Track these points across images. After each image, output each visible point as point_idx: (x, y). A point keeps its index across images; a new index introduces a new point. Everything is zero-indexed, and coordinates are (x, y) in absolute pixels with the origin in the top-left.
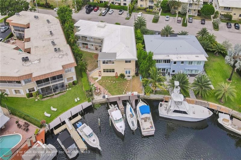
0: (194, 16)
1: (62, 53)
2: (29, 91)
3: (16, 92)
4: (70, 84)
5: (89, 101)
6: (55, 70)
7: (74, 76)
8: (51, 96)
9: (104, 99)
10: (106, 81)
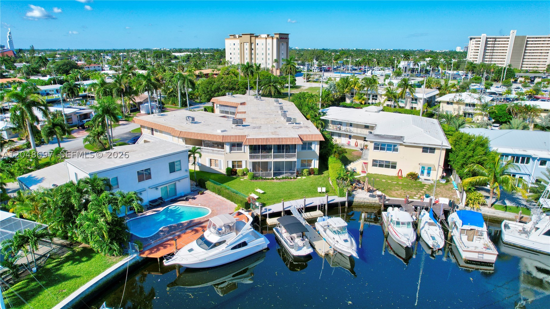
1: (297, 125)
2: (233, 166)
3: (211, 164)
4: (305, 171)
5: (342, 195)
6: (286, 137)
7: (314, 158)
8: (268, 179)
9: (371, 198)
10: (377, 179)
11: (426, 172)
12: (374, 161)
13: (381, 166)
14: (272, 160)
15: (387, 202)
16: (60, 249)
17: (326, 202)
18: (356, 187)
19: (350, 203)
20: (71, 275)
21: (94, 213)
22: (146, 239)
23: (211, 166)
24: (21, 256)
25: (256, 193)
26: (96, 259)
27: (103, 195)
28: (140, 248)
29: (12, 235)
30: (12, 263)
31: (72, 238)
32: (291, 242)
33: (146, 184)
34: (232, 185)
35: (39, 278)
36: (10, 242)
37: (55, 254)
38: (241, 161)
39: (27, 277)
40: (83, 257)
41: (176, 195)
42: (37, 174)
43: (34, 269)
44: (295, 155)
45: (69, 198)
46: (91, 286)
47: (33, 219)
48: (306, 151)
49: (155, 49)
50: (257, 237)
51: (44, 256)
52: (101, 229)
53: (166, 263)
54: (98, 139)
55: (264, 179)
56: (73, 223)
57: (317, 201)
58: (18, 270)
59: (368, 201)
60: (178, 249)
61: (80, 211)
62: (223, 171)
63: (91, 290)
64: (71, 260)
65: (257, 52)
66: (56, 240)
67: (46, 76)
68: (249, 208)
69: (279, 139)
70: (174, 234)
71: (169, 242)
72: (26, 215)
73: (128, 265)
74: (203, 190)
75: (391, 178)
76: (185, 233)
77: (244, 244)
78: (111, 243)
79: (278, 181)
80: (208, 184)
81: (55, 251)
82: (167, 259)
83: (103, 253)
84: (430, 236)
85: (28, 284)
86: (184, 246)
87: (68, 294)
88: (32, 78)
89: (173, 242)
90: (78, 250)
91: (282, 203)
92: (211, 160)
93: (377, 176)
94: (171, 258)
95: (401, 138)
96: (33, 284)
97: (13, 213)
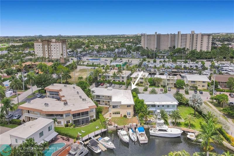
0: (172, 87)
1: (86, 101)
2: (67, 123)
5: (105, 128)
6: (85, 108)
7: (94, 115)
8: (80, 126)
11: (129, 115)
12: (113, 112)
13: (115, 114)
14: (81, 118)
17: (101, 132)
23: (58, 124)
38: (70, 120)
48: (92, 112)
65: (52, 49)
75: (118, 118)
79: (83, 126)
91: (88, 135)
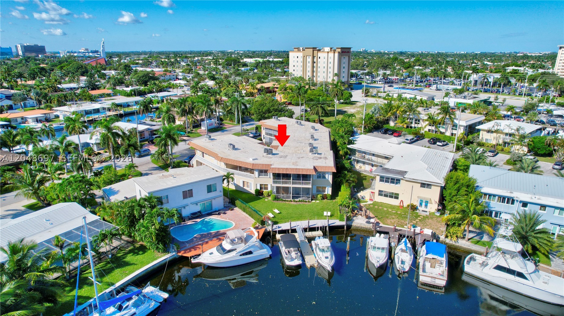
1: (319, 156)
2: (261, 188)
3: (244, 185)
4: (319, 196)
5: (342, 220)
6: (303, 168)
7: (328, 186)
8: (287, 201)
9: (367, 224)
10: (380, 208)
11: (424, 204)
12: (380, 191)
13: (386, 196)
14: (291, 186)
15: (378, 229)
16: (126, 244)
17: (327, 225)
18: (356, 214)
19: (349, 227)
20: (132, 262)
21: (148, 222)
22: (183, 243)
23: (244, 186)
24: (102, 247)
25: (273, 213)
26: (148, 254)
27: (155, 210)
28: (177, 248)
29: (98, 232)
30: (97, 251)
31: (134, 237)
32: (287, 255)
33: (189, 200)
34: (256, 205)
35: (112, 262)
36: (97, 237)
37: (123, 247)
38: (267, 185)
39: (105, 260)
40: (140, 251)
41: (212, 209)
42: (115, 186)
43: (110, 256)
44: (310, 183)
45: (133, 210)
46: (143, 271)
47: (111, 221)
48: (321, 180)
49: (230, 51)
50: (262, 248)
51: (116, 247)
52: (151, 233)
53: (193, 261)
54: (161, 157)
55: (284, 201)
56: (135, 228)
57: (319, 223)
58: (101, 255)
59: (364, 226)
60: (203, 252)
61: (140, 219)
62: (253, 191)
63: (142, 274)
64: (132, 252)
65: (319, 65)
66: (123, 237)
67: (129, 87)
68: (265, 224)
69: (296, 169)
70: (203, 240)
71: (199, 246)
72: (106, 218)
73: (168, 260)
74: (233, 206)
75: (393, 207)
76: (211, 240)
77: (250, 253)
78: (158, 243)
79: (295, 203)
80: (238, 202)
81: (123, 245)
82: (194, 259)
83: (153, 250)
84: (400, 260)
85: (106, 265)
86: (207, 250)
87: (128, 274)
88: (118, 88)
89: (201, 246)
90: (137, 246)
91: (289, 223)
92: (244, 182)
93: (382, 204)
94: (196, 258)
95: (403, 173)
96: (109, 265)
97: (99, 216)
